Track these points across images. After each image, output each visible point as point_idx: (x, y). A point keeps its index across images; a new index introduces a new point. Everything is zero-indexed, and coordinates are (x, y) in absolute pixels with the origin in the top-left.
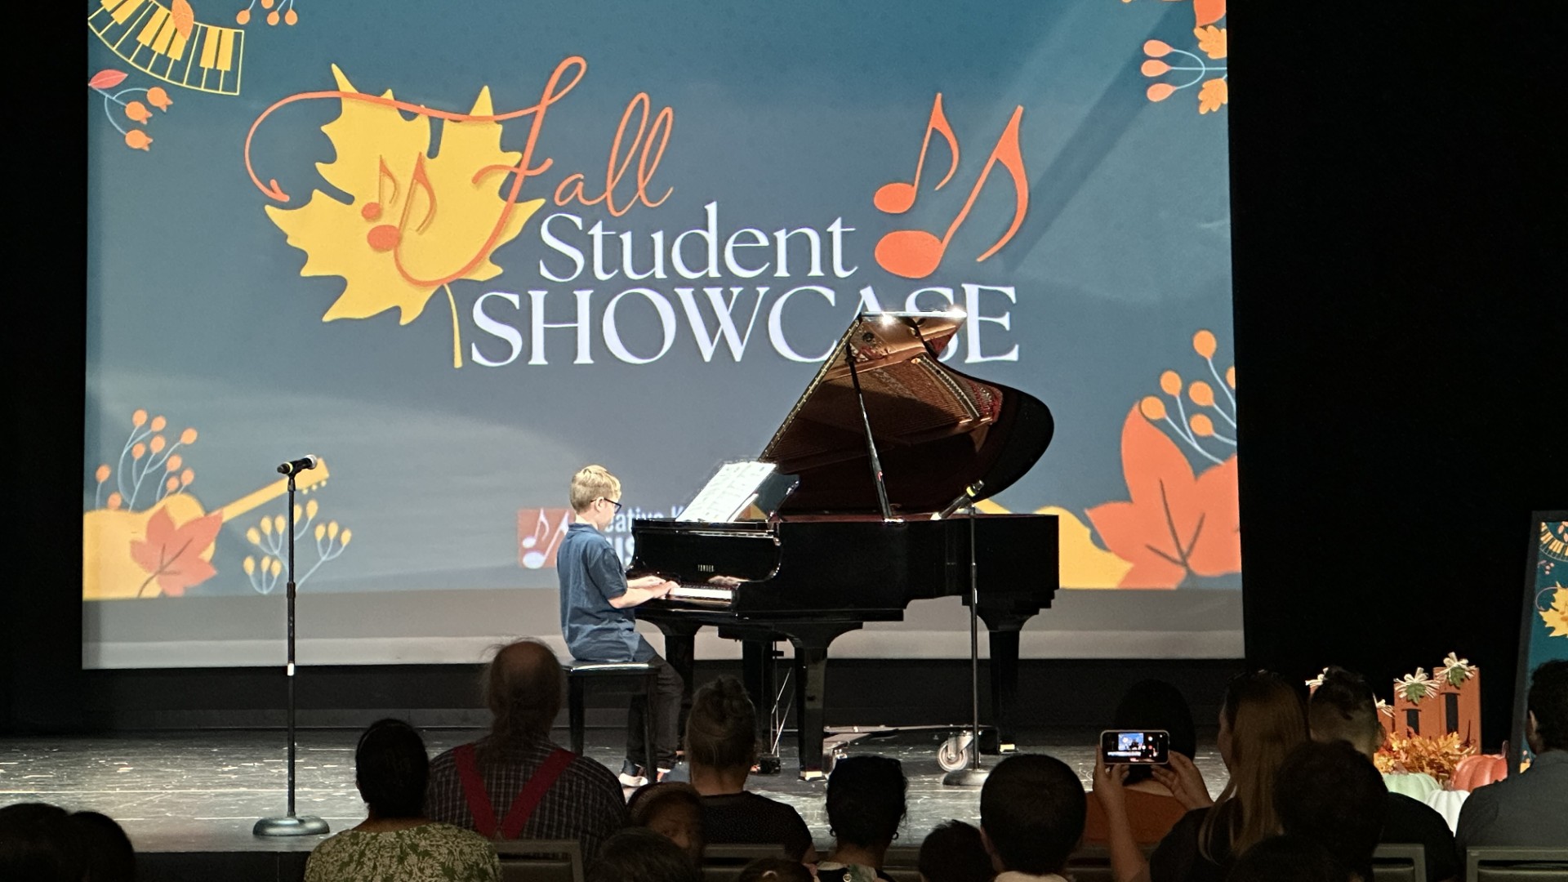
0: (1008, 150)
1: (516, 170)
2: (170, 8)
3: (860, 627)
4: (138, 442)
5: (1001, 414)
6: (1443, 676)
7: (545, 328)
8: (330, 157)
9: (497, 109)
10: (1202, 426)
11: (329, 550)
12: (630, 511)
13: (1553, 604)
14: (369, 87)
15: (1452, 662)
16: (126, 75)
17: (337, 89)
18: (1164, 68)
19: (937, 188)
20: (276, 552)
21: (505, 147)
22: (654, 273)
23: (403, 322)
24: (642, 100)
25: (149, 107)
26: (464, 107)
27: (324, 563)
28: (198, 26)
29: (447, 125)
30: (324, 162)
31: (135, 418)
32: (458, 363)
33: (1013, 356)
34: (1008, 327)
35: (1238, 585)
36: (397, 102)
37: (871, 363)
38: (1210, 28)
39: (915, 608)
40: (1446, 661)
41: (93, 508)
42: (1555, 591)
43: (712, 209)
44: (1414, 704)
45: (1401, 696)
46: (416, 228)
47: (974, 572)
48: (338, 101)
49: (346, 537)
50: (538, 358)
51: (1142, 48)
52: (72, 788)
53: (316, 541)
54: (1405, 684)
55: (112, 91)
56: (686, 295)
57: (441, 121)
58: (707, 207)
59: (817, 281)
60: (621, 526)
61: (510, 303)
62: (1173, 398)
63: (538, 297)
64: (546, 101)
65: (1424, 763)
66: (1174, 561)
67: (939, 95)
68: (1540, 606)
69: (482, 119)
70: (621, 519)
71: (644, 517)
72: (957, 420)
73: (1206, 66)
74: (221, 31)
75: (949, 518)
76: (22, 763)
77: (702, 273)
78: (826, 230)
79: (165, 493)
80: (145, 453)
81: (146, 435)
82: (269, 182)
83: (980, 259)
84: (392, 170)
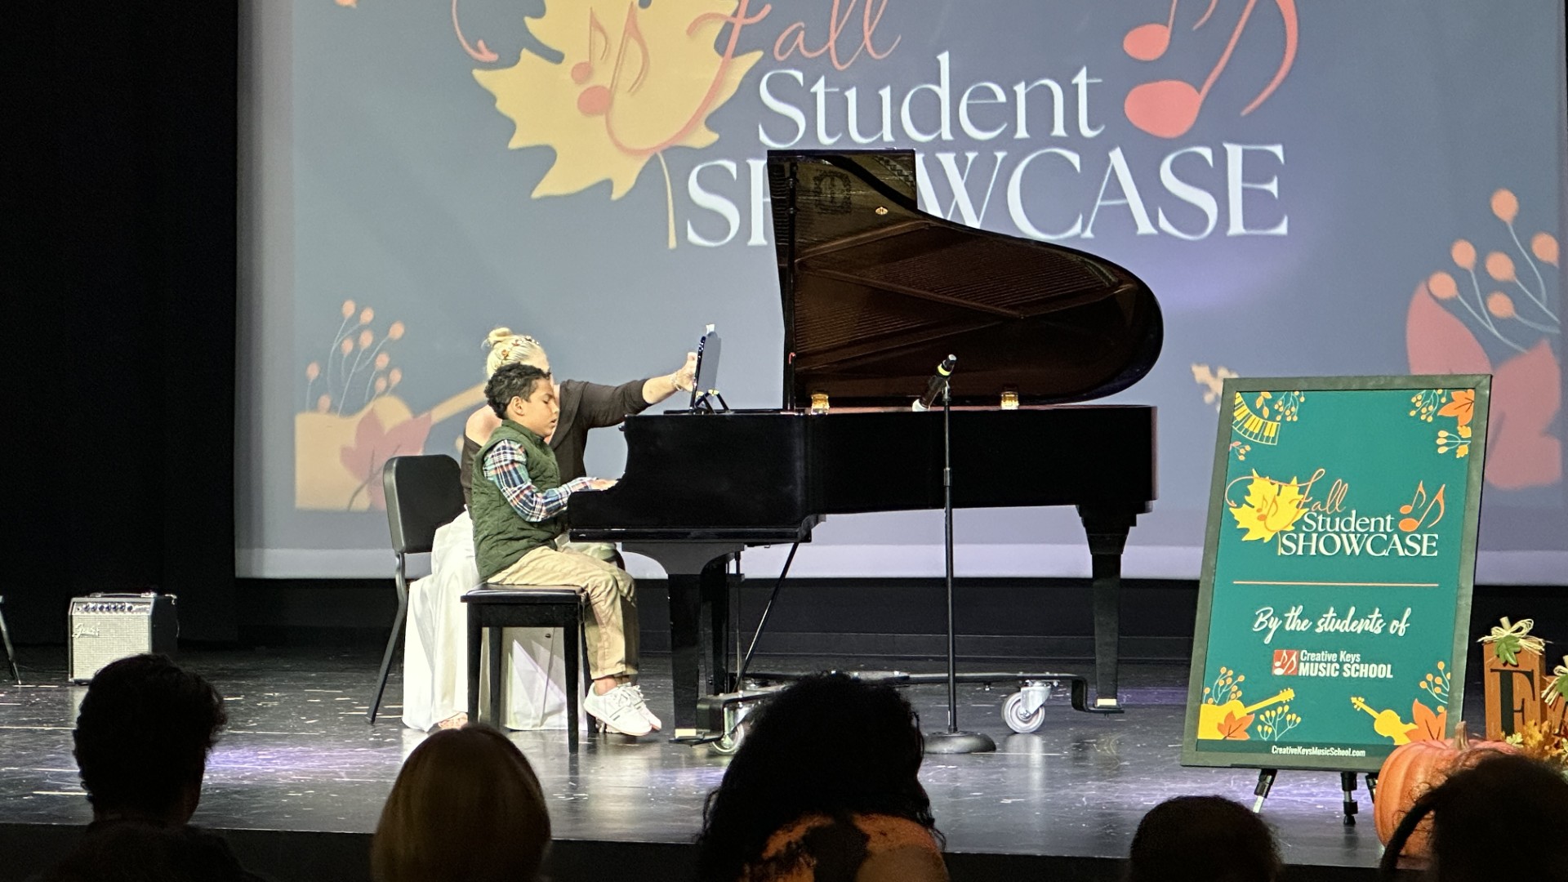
1: (733, 20)
4: (347, 338)
8: (539, 9)
19: (1195, 28)
22: (882, 136)
30: (533, 17)
31: (344, 309)
33: (1281, 230)
34: (1276, 195)
43: (944, 58)
46: (628, 89)
50: (758, 237)
58: (938, 57)
59: (1059, 142)
61: (727, 171)
62: (1466, 273)
63: (757, 166)
77: (935, 135)
78: (1071, 82)
79: (373, 395)
80: (353, 351)
81: (356, 327)
82: (477, 41)
83: (1244, 113)
84: (603, 23)
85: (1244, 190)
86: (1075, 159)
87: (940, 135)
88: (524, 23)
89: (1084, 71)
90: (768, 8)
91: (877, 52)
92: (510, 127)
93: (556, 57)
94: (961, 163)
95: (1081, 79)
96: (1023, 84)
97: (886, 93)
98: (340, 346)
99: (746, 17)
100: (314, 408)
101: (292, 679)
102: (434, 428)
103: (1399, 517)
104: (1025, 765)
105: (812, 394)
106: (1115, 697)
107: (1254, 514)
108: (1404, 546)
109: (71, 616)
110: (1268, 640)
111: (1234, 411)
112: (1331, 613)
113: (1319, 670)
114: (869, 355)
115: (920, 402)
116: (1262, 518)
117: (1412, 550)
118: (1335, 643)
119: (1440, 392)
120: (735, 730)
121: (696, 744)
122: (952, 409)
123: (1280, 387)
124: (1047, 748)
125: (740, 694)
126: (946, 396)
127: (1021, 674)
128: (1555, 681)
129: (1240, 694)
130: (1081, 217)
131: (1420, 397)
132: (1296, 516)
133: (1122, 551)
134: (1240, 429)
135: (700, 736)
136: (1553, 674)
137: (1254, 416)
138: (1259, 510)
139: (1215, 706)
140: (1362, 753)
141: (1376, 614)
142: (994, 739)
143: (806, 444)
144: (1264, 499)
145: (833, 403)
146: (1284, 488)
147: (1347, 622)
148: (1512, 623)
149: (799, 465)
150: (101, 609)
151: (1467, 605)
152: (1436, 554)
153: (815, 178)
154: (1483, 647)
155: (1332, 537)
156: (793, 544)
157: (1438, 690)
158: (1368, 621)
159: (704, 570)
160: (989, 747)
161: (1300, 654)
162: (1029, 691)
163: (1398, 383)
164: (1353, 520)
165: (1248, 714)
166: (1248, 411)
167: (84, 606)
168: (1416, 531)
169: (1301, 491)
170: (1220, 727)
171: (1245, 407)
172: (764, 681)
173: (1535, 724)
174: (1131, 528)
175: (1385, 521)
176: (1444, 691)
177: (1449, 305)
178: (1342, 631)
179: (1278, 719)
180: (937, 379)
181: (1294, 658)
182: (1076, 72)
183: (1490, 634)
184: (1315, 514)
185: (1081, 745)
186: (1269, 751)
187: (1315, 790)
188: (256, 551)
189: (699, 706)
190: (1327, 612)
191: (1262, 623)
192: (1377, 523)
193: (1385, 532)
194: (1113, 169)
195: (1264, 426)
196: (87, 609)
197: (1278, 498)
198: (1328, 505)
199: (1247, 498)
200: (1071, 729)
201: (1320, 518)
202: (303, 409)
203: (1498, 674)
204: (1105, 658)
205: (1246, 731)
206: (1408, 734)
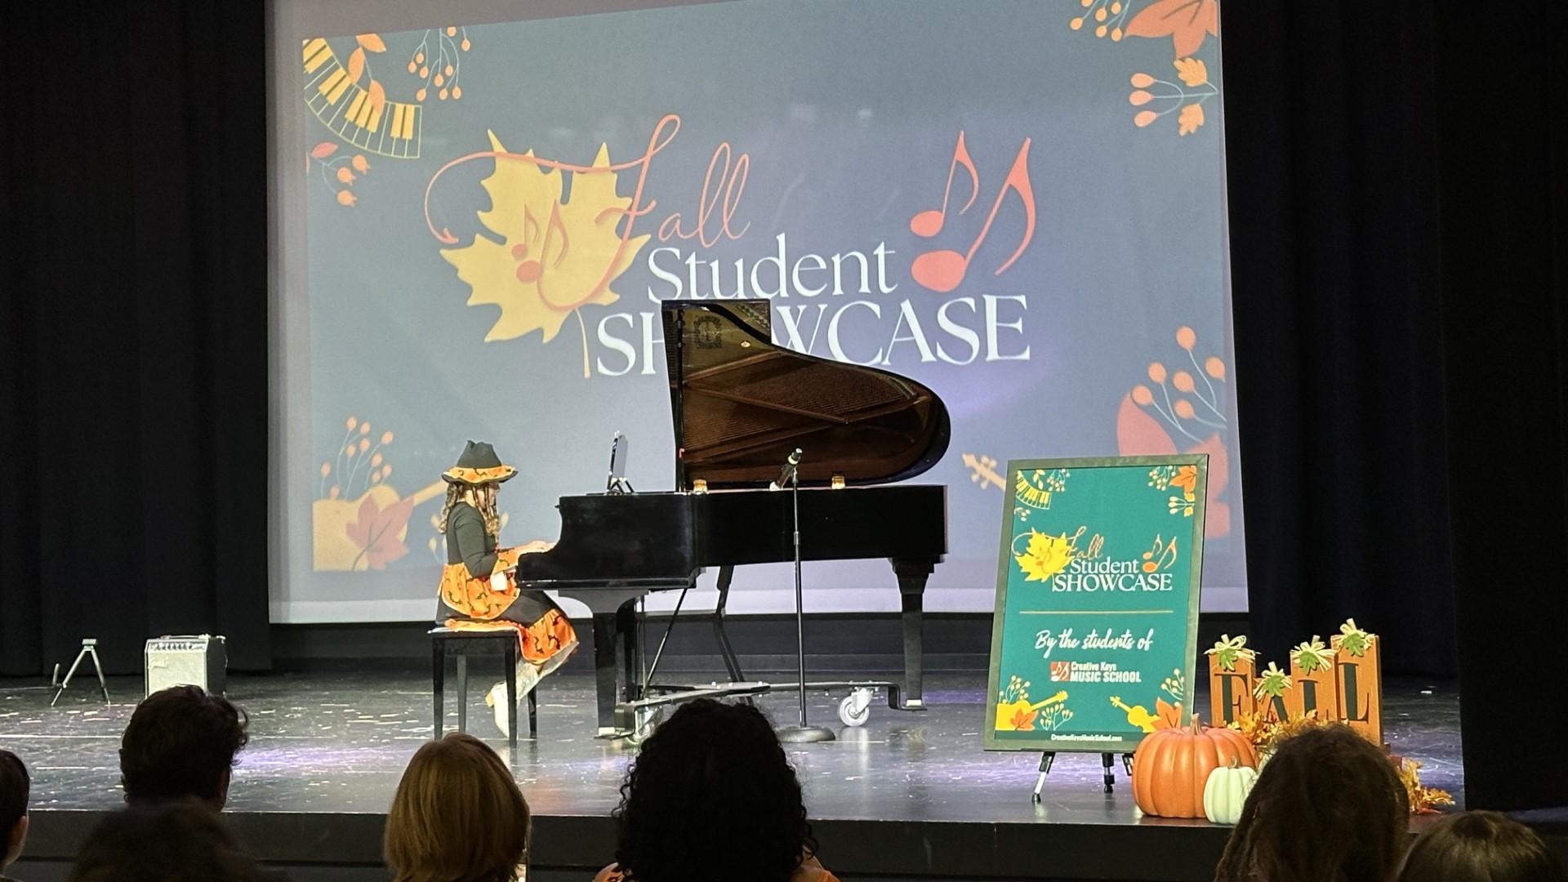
0: (1019, 178)
1: (629, 212)
2: (368, 91)
4: (353, 442)
7: (653, 344)
8: (488, 206)
9: (613, 161)
14: (514, 148)
16: (336, 147)
17: (491, 149)
18: (1150, 97)
19: (961, 213)
21: (620, 193)
22: (737, 295)
23: (545, 340)
24: (725, 148)
25: (354, 171)
26: (588, 161)
28: (388, 104)
29: (576, 176)
30: (484, 211)
31: (348, 425)
32: (587, 374)
33: (1025, 356)
34: (1021, 331)
36: (537, 159)
38: (1188, 59)
43: (781, 238)
46: (553, 264)
48: (492, 161)
50: (648, 369)
51: (1130, 80)
55: (328, 159)
57: (572, 172)
58: (778, 237)
59: (865, 296)
61: (626, 322)
62: (1159, 386)
63: (648, 318)
64: (651, 152)
67: (962, 133)
69: (603, 170)
73: (1185, 93)
74: (405, 108)
77: (776, 293)
78: (872, 253)
79: (371, 485)
80: (356, 453)
81: (356, 437)
82: (443, 229)
83: (998, 272)
84: (536, 217)
85: (998, 327)
86: (876, 308)
87: (779, 293)
88: (478, 218)
89: (882, 245)
90: (654, 203)
91: (733, 235)
92: (468, 290)
93: (501, 240)
94: (794, 313)
95: (880, 251)
96: (838, 256)
97: (740, 264)
98: (345, 451)
99: (638, 210)
100: (328, 496)
101: (314, 697)
102: (414, 509)
103: (1142, 562)
104: (856, 751)
105: (693, 480)
106: (920, 699)
107: (1033, 560)
108: (1147, 583)
109: (147, 654)
110: (1046, 655)
111: (1017, 484)
112: (1094, 634)
113: (1085, 677)
114: (735, 452)
115: (777, 484)
116: (1040, 564)
117: (1153, 586)
118: (1097, 656)
119: (1170, 468)
120: (643, 727)
121: (615, 739)
122: (799, 489)
123: (1051, 466)
124: (871, 737)
125: (647, 701)
126: (795, 479)
127: (851, 683)
128: (1262, 682)
129: (1026, 696)
130: (881, 350)
131: (1155, 472)
132: (1064, 563)
133: (923, 592)
134: (1022, 498)
135: (618, 733)
136: (1261, 677)
137: (1032, 488)
138: (1038, 558)
139: (1008, 705)
140: (1119, 739)
141: (1128, 634)
142: (834, 732)
143: (693, 515)
144: (1041, 549)
145: (710, 486)
146: (1056, 541)
147: (1106, 640)
148: (1231, 639)
149: (688, 532)
150: (169, 647)
151: (1195, 626)
152: (1170, 588)
153: (695, 323)
154: (1208, 658)
155: (1094, 579)
156: (682, 590)
157: (1175, 690)
158: (1121, 640)
159: (618, 611)
160: (832, 738)
161: (1070, 664)
162: (856, 696)
163: (1139, 462)
164: (1108, 564)
165: (1034, 711)
166: (1027, 484)
167: (156, 645)
168: (1156, 572)
169: (1069, 543)
170: (1012, 721)
171: (1025, 481)
172: (663, 690)
173: (1249, 714)
174: (930, 575)
175: (1132, 565)
176: (1179, 690)
177: (1148, 409)
178: (1102, 647)
179: (1056, 714)
180: (788, 467)
181: (1066, 668)
182: (877, 245)
183: (1214, 647)
184: (1080, 560)
185: (896, 734)
186: (1050, 739)
187: (1077, 767)
188: (284, 603)
189: (617, 711)
190: (1091, 633)
191: (1042, 643)
192: (1127, 566)
193: (1132, 573)
194: (904, 315)
195: (1039, 497)
196: (158, 648)
197: (1051, 549)
198: (1089, 553)
199: (1028, 549)
200: (889, 723)
201: (1084, 563)
202: (319, 498)
203: (1221, 677)
204: (912, 670)
205: (1033, 724)
206: (1154, 724)
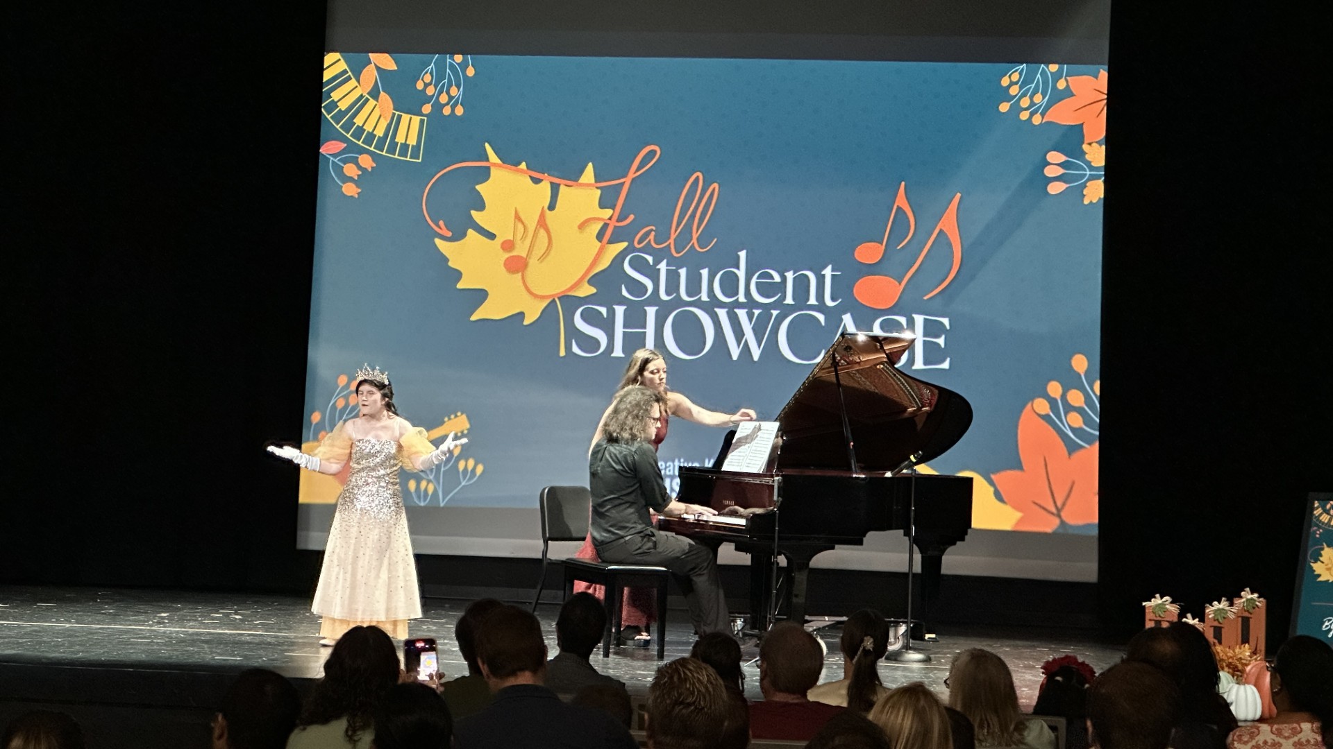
0: (949, 223)
1: (608, 222)
2: (377, 101)
3: (833, 548)
4: (342, 396)
5: (936, 405)
6: (1240, 603)
7: (624, 332)
8: (481, 206)
9: (598, 178)
10: (1075, 420)
11: (468, 477)
12: (676, 461)
13: (1321, 559)
14: (510, 160)
15: (1247, 595)
16: (346, 145)
17: (487, 159)
18: (1061, 171)
19: (898, 248)
20: (431, 477)
21: (602, 205)
22: (700, 297)
23: (526, 323)
24: (698, 177)
25: (359, 167)
26: (573, 175)
27: (464, 486)
28: (395, 114)
29: (562, 188)
30: (477, 210)
31: (339, 381)
32: (562, 353)
33: (946, 365)
34: (943, 346)
35: (1095, 532)
36: (529, 171)
37: (849, 366)
38: (1094, 144)
39: (871, 536)
40: (1243, 593)
41: (308, 440)
42: (1323, 549)
43: (743, 255)
44: (1220, 623)
45: (1210, 617)
46: (538, 258)
47: (912, 514)
48: (488, 168)
49: (480, 469)
50: (618, 352)
51: (1045, 156)
52: (286, 631)
53: (458, 471)
54: (1213, 608)
55: (334, 155)
56: (722, 313)
57: (559, 185)
58: (739, 253)
59: (812, 307)
60: (670, 471)
61: (600, 313)
62: (1055, 400)
63: (620, 310)
64: (631, 175)
65: (1224, 664)
66: (1052, 514)
67: (903, 183)
68: (1311, 558)
69: (588, 185)
70: (670, 466)
71: (686, 465)
72: (906, 408)
73: (1090, 171)
74: (411, 118)
75: (897, 476)
76: (252, 612)
77: (734, 299)
78: (821, 273)
80: (345, 406)
82: (438, 221)
83: (925, 298)
84: (523, 218)
85: (924, 341)
86: (821, 317)
87: (738, 298)
88: (470, 214)
90: (632, 217)
91: (701, 248)
92: (458, 275)
93: (491, 236)
94: (750, 316)
95: (828, 272)
96: (791, 272)
97: (705, 273)
98: (335, 403)
99: (618, 221)
107: (1324, 567)
116: (1328, 569)
138: (1327, 565)
144: (1329, 557)
177: (1045, 418)
182: (825, 267)
